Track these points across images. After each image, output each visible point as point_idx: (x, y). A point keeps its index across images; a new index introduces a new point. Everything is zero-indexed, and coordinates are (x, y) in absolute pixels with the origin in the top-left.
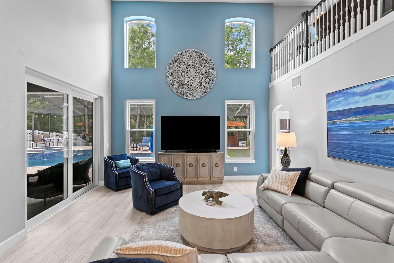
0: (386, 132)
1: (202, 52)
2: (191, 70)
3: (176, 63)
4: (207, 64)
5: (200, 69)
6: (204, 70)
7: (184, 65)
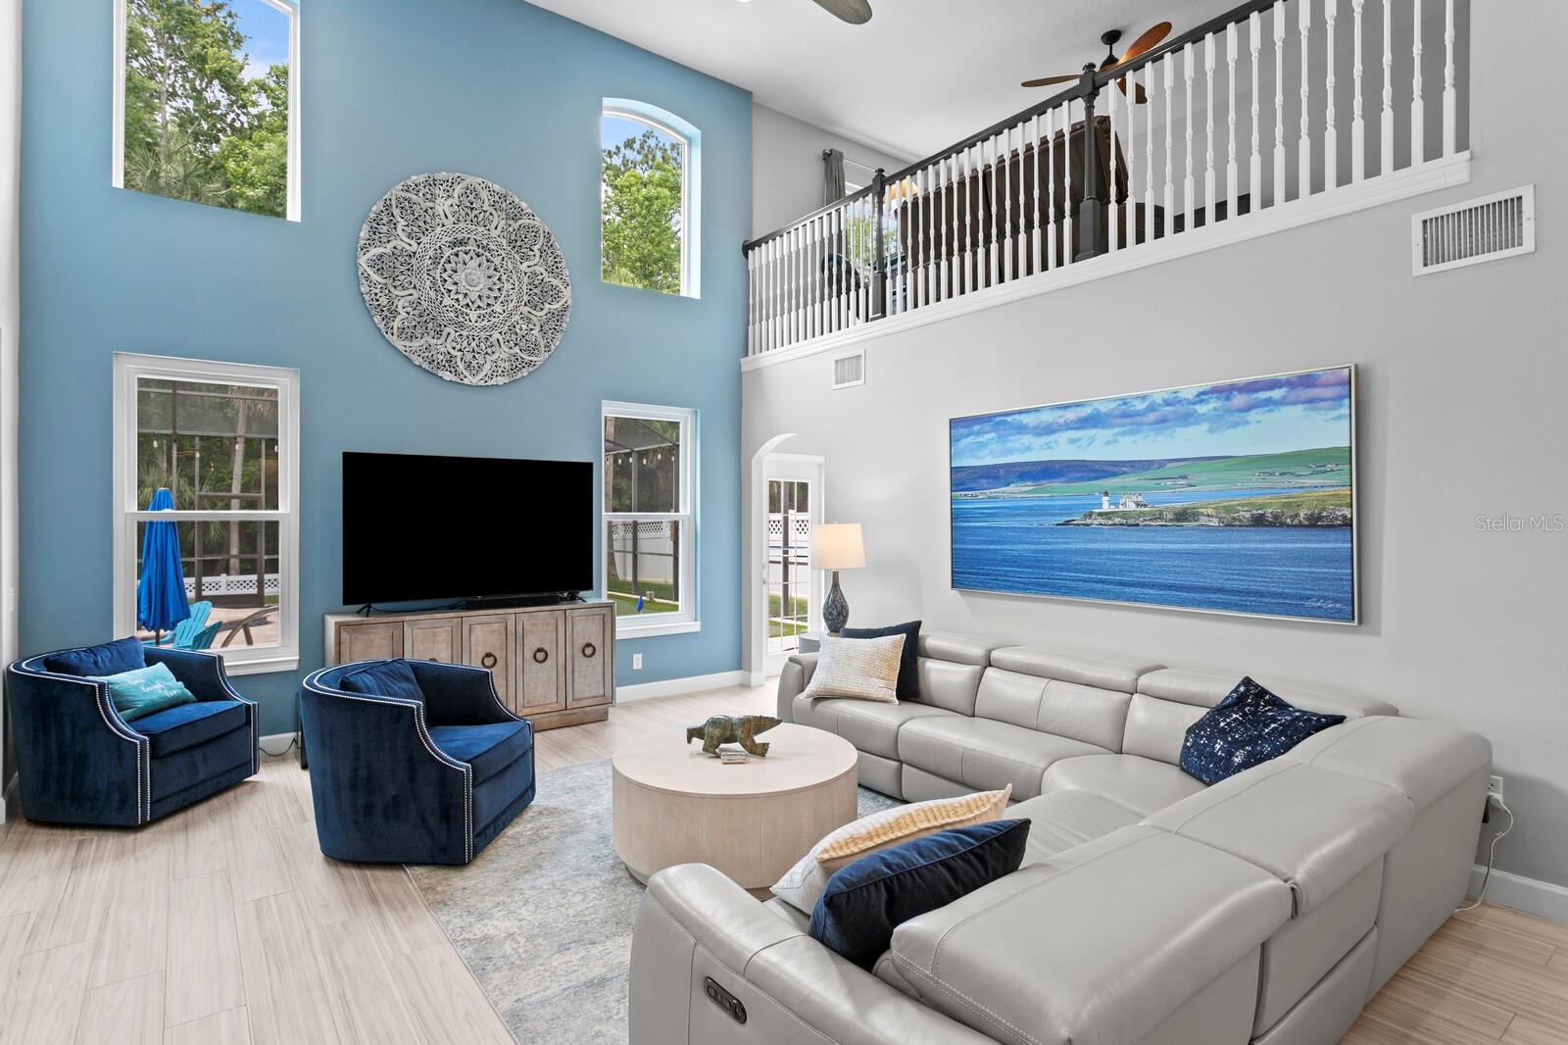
0: (1088, 521)
1: (517, 200)
2: (473, 264)
3: (403, 222)
4: (538, 254)
5: (511, 267)
6: (526, 273)
7: (438, 237)
